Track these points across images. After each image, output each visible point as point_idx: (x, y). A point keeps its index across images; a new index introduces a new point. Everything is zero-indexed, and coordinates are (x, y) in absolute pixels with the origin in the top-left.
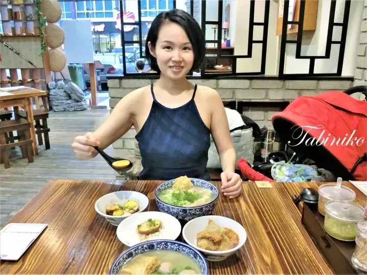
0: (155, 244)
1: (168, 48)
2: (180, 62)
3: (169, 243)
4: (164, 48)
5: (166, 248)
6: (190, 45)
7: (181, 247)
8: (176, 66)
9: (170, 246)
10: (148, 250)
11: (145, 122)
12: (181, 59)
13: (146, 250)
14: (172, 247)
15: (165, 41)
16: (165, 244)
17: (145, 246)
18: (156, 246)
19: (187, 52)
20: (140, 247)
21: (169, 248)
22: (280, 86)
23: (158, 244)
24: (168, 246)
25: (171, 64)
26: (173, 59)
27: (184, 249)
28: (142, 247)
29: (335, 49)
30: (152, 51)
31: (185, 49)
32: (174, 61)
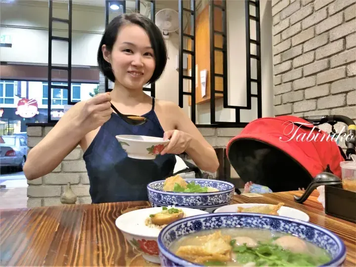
0: (202, 220)
1: (128, 51)
2: (140, 67)
3: (222, 218)
4: (124, 51)
5: (219, 226)
6: (151, 51)
7: (243, 219)
8: (136, 72)
9: (224, 221)
10: (194, 231)
11: (94, 137)
12: (142, 65)
13: (191, 231)
14: (229, 222)
15: (126, 43)
16: (218, 220)
17: (189, 224)
18: (204, 224)
19: (149, 58)
20: (183, 226)
21: (224, 225)
22: (213, 134)
23: (206, 221)
24: (221, 222)
25: (130, 69)
26: (133, 63)
27: (249, 221)
28: (186, 225)
29: (254, 101)
30: (106, 56)
31: (146, 54)
32: (135, 66)
